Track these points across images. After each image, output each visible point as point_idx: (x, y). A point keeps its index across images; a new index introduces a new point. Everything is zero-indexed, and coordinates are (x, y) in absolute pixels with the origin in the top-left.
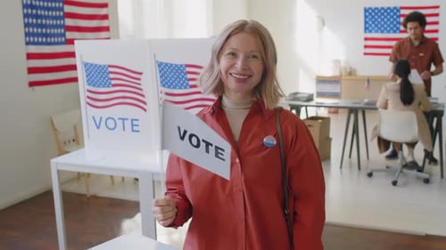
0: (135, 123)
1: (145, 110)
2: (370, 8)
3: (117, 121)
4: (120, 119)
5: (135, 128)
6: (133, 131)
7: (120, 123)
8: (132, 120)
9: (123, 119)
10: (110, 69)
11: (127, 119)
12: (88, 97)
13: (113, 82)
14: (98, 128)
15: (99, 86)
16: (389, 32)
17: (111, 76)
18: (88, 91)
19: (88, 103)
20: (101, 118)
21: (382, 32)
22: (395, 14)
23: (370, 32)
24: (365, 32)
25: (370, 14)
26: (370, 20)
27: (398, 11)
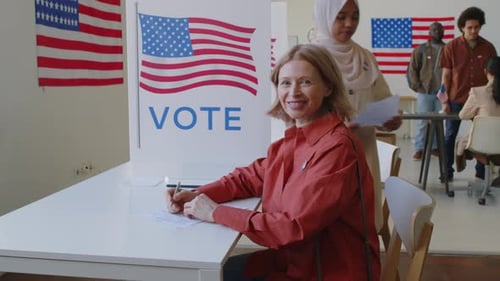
0: (232, 114)
1: (254, 92)
2: (378, 20)
3: (199, 114)
4: (203, 109)
5: (232, 123)
6: (228, 128)
7: (203, 116)
8: (228, 110)
9: (210, 110)
10: (192, 26)
11: (218, 109)
12: (144, 75)
13: (196, 47)
14: (159, 126)
15: (167, 55)
16: (399, 47)
17: (194, 36)
18: (145, 63)
19: (143, 86)
20: (167, 109)
21: (392, 46)
22: (406, 26)
23: (379, 46)
24: (373, 47)
25: (378, 26)
26: (379, 33)
27: (410, 23)
